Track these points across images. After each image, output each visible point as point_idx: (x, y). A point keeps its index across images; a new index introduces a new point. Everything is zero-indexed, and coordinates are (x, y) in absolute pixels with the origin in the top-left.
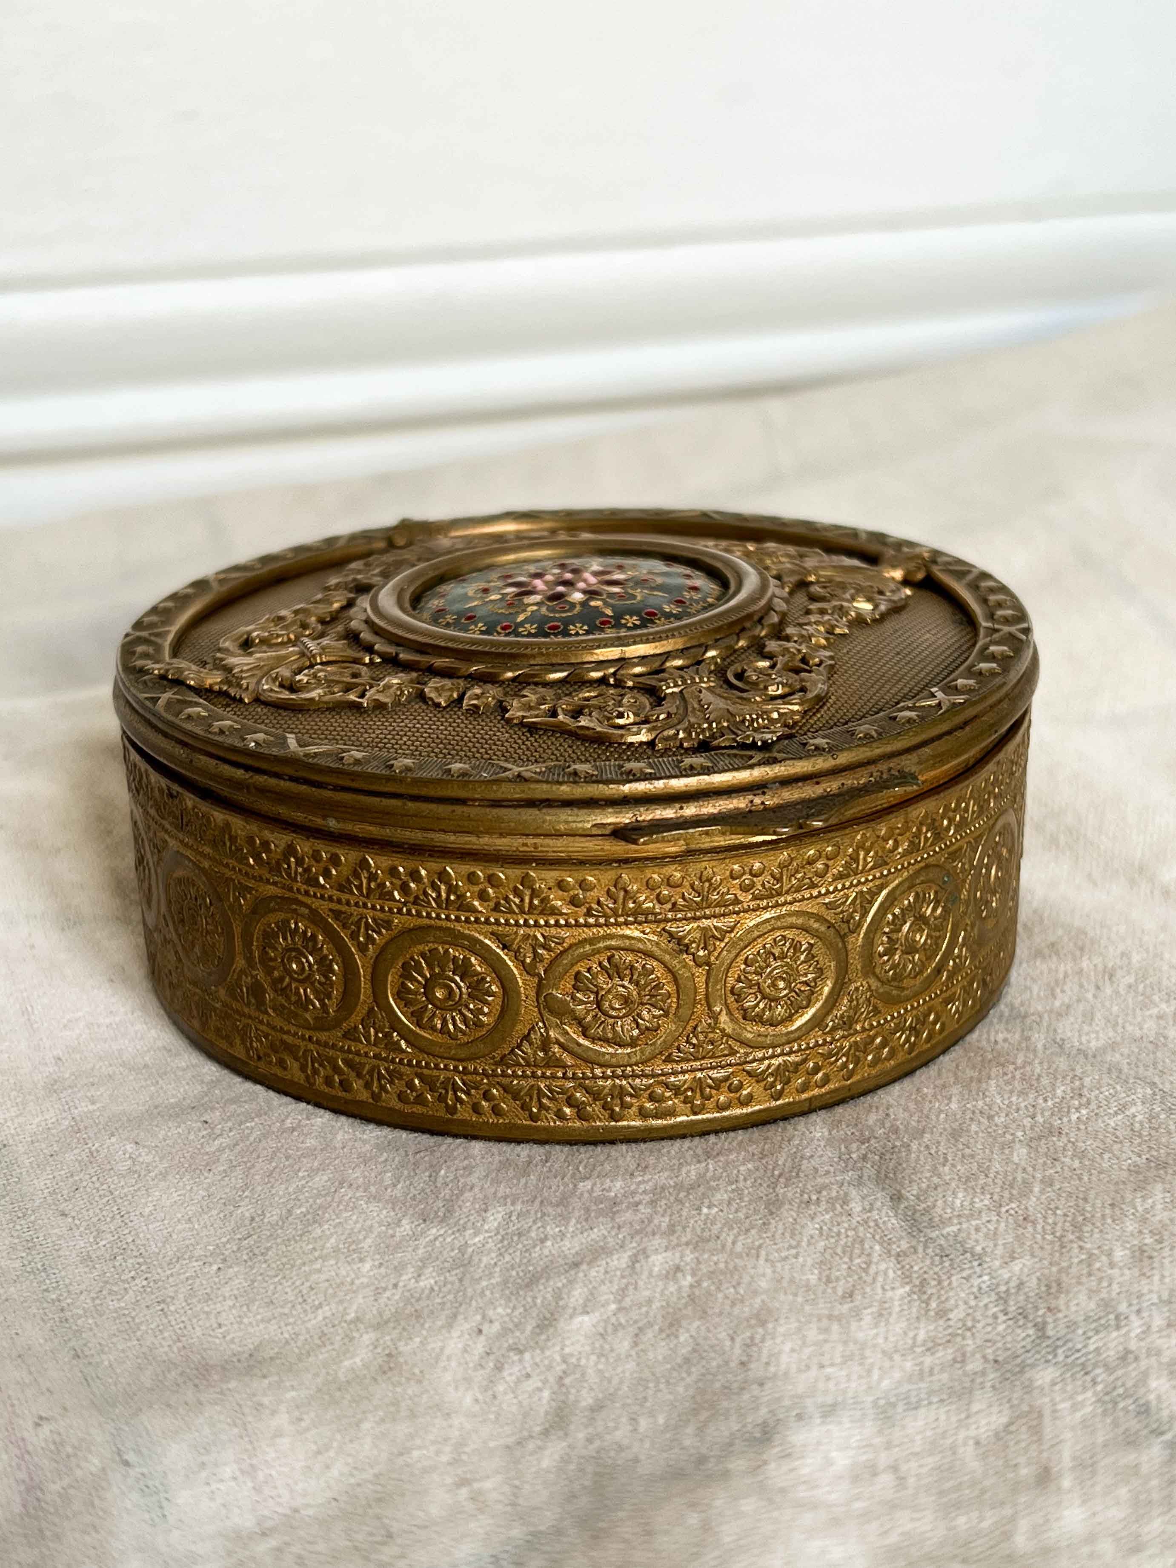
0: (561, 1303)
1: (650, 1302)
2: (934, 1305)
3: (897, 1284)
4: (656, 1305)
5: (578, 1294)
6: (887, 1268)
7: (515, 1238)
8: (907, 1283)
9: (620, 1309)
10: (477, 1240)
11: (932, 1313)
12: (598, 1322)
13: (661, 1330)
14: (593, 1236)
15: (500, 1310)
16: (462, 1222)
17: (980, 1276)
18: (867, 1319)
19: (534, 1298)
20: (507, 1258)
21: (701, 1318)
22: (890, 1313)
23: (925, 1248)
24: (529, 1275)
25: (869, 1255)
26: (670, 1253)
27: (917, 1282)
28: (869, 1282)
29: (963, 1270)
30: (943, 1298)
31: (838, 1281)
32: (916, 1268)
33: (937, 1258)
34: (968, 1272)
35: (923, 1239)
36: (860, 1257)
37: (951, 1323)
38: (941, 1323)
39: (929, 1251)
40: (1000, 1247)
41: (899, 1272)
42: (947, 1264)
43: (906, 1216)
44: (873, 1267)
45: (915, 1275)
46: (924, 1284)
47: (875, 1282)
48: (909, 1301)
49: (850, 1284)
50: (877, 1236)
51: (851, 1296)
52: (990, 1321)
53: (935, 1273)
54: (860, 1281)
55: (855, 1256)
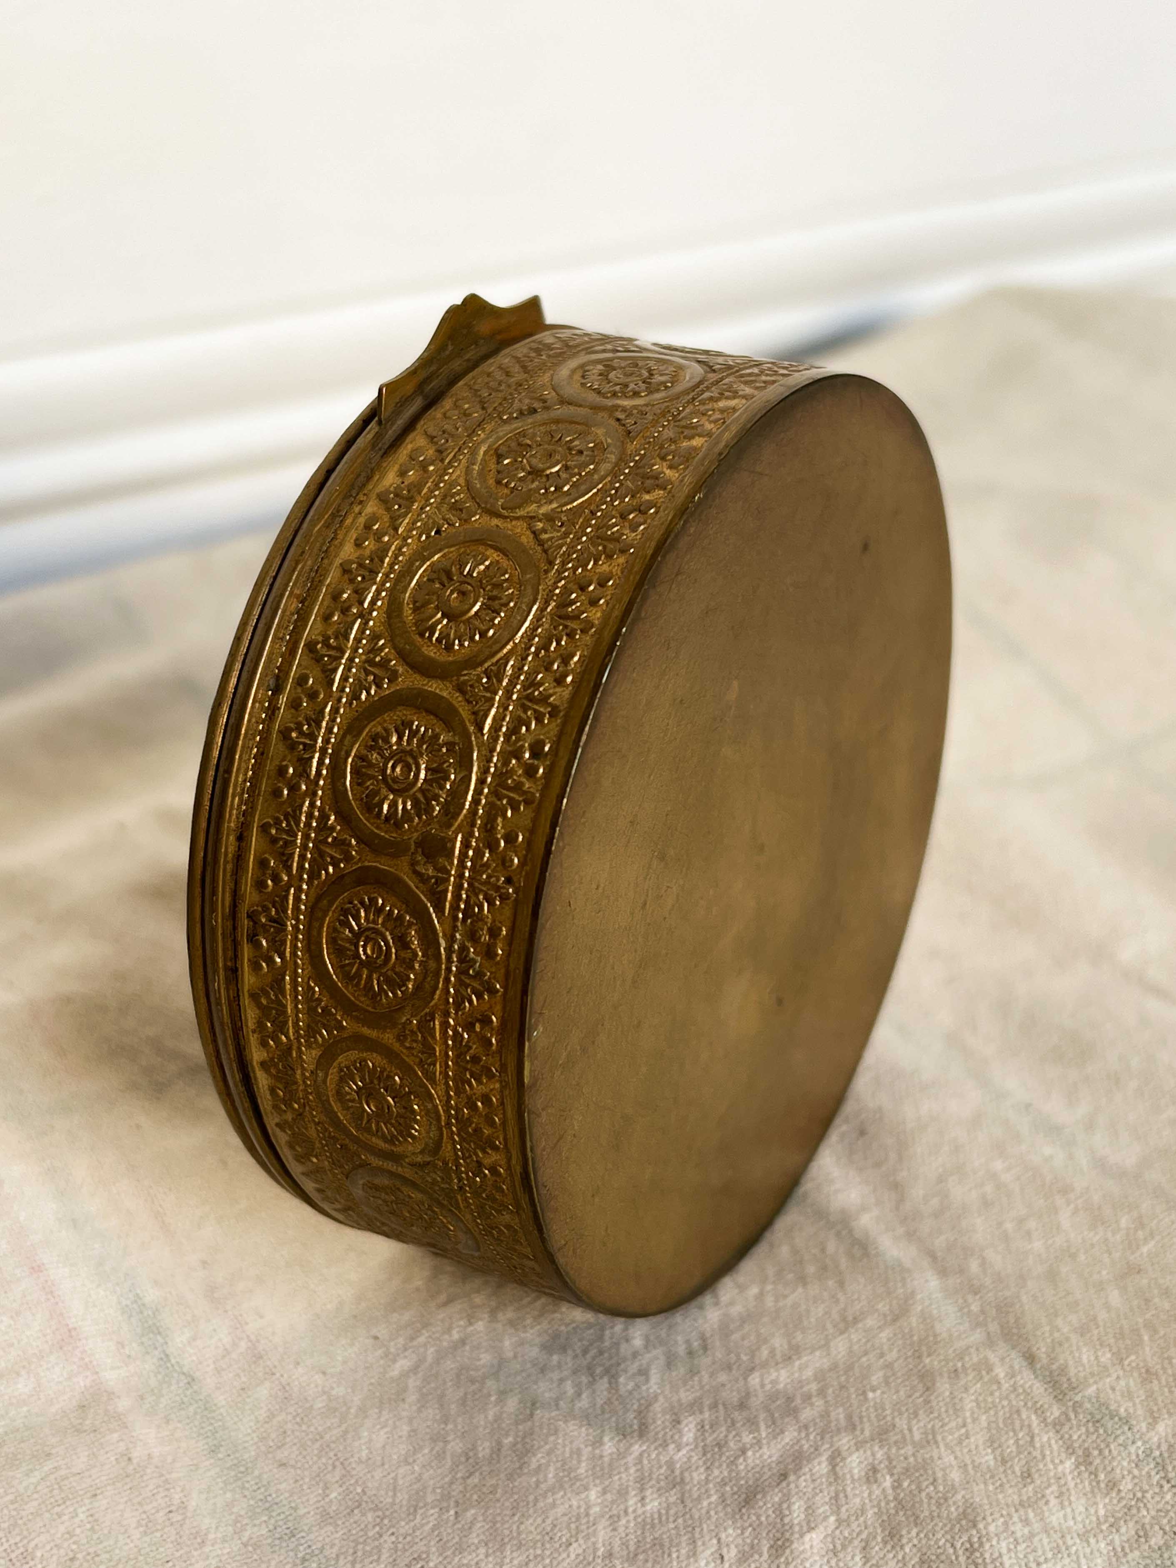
0: (786, 1520)
1: (863, 1511)
2: (1102, 1476)
3: (1063, 1455)
4: (870, 1513)
5: (797, 1510)
6: (1046, 1438)
7: (717, 1450)
8: (1072, 1454)
9: (839, 1522)
10: (680, 1454)
11: (1103, 1485)
12: (825, 1537)
13: (885, 1543)
14: (787, 1440)
15: (730, 1531)
16: (660, 1436)
17: (1133, 1443)
18: (1053, 1502)
19: (758, 1517)
20: (716, 1472)
21: (916, 1525)
22: (1068, 1490)
23: (1076, 1414)
24: (743, 1490)
25: (1029, 1426)
26: (861, 1451)
27: (1080, 1452)
28: (1039, 1457)
29: (1116, 1437)
30: (1109, 1469)
31: (1012, 1459)
32: (1075, 1437)
33: (1090, 1424)
34: (1122, 1438)
35: (1071, 1404)
36: (1021, 1429)
37: (1123, 1494)
38: (1114, 1495)
39: (1081, 1416)
40: (1139, 1406)
41: (1061, 1442)
42: (1101, 1431)
43: (1044, 1377)
44: (1037, 1439)
45: (1076, 1445)
46: (1087, 1454)
47: (1044, 1457)
48: (1079, 1474)
49: (1024, 1462)
50: (1030, 1404)
51: (1029, 1475)
52: (1157, 1490)
53: (1094, 1442)
54: (1031, 1457)
55: (1017, 1428)
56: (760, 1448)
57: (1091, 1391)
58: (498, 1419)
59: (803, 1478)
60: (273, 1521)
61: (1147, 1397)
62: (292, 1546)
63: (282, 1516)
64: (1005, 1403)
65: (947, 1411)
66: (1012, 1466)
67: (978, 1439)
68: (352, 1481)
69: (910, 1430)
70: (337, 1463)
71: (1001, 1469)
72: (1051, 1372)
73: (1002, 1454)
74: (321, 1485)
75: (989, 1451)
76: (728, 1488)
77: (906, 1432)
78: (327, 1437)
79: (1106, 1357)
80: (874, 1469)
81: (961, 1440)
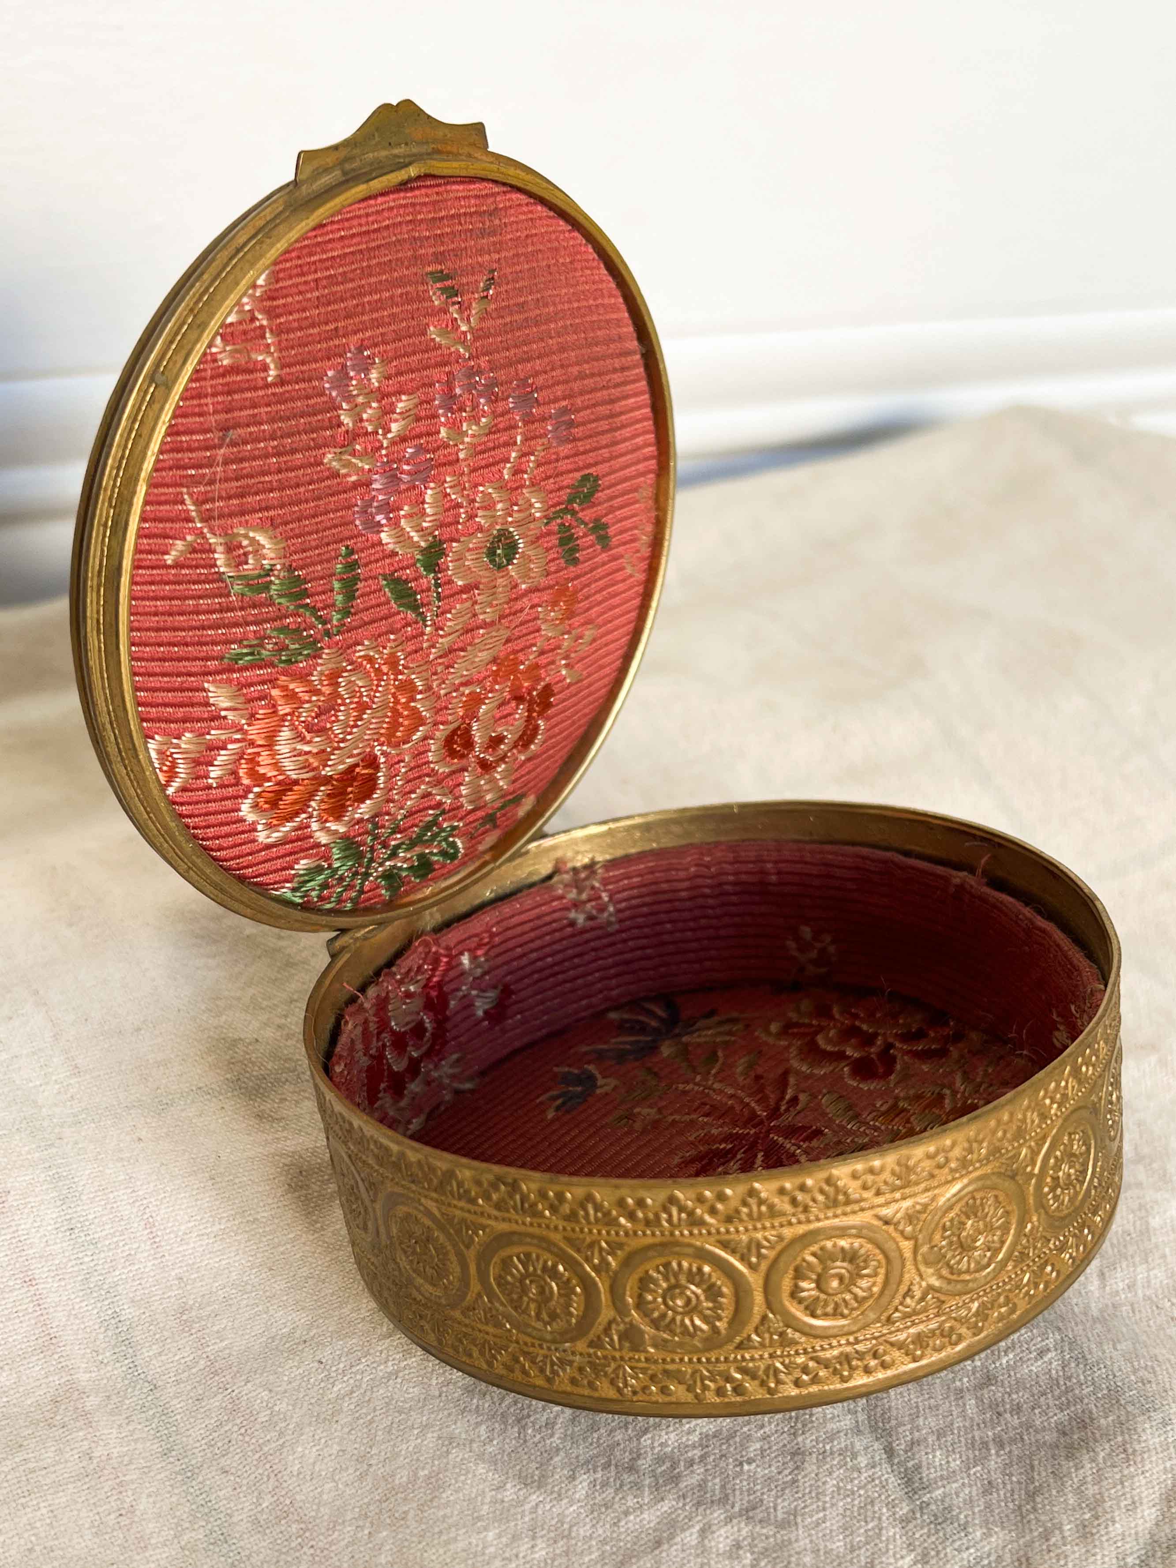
3: (904, 1552)
7: (603, 1510)
8: (912, 1551)
10: (571, 1509)
14: (665, 1509)
16: (556, 1489)
17: (967, 1549)
20: (600, 1531)
23: (922, 1514)
24: (622, 1552)
25: (880, 1519)
26: (729, 1527)
27: (919, 1550)
28: (884, 1550)
29: (954, 1541)
31: (860, 1548)
32: (917, 1535)
33: (932, 1526)
34: (958, 1543)
35: (918, 1503)
36: (872, 1520)
39: (926, 1517)
40: (977, 1515)
41: (904, 1538)
42: (941, 1534)
43: (900, 1473)
44: (884, 1532)
45: (917, 1543)
46: (926, 1553)
47: (888, 1550)
49: (869, 1554)
50: (883, 1497)
53: (933, 1543)
54: (876, 1549)
55: (869, 1519)
56: (642, 1513)
57: (937, 1493)
58: (418, 1449)
59: (675, 1547)
60: (209, 1526)
61: (986, 1507)
62: (224, 1551)
63: (219, 1522)
64: (862, 1492)
65: (810, 1492)
66: (858, 1555)
67: (833, 1523)
68: (283, 1493)
69: (775, 1510)
70: (272, 1475)
72: (907, 1469)
73: (851, 1542)
74: (256, 1494)
75: (841, 1537)
77: (771, 1510)
78: (266, 1449)
79: (956, 1463)
80: (738, 1546)
81: (818, 1524)
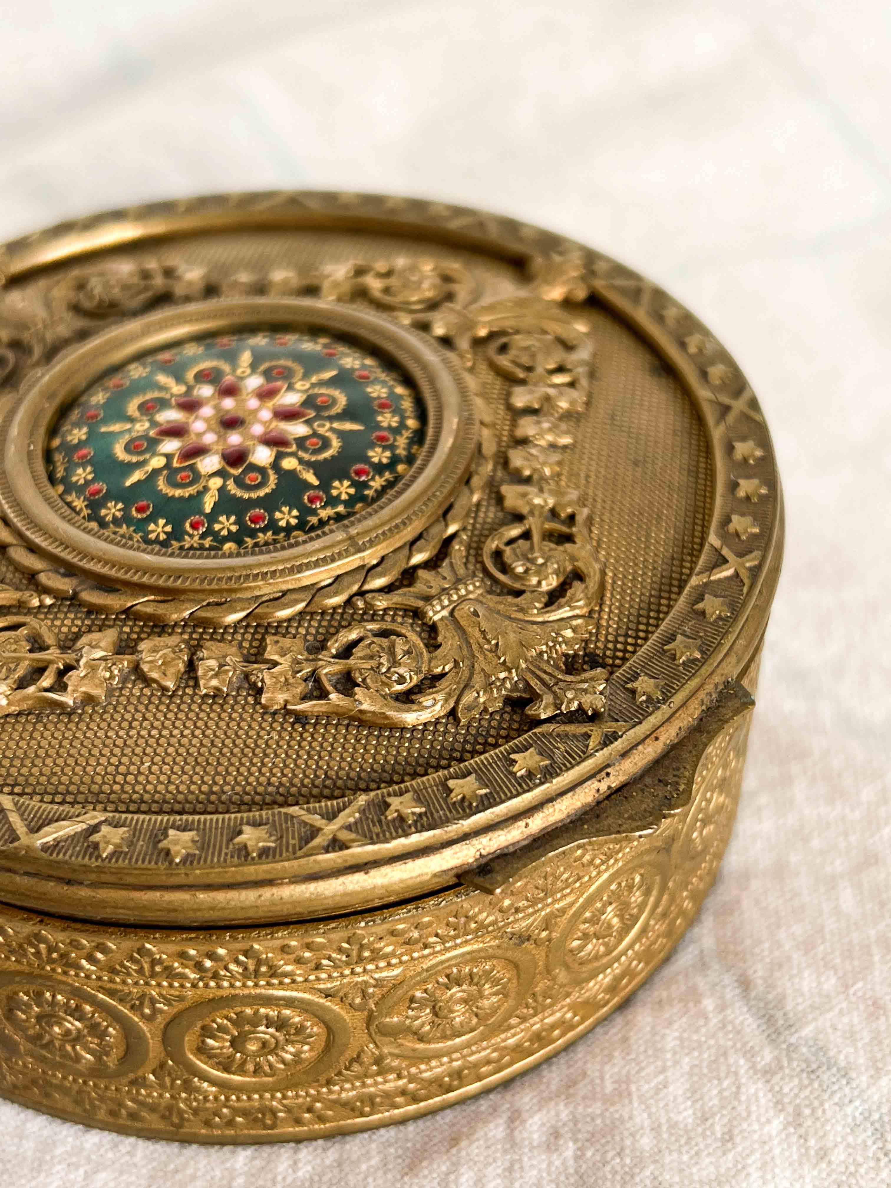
2: (812, 1142)
3: (771, 1113)
8: (781, 1111)
11: (812, 1152)
17: (851, 1101)
22: (773, 1159)
23: (790, 1060)
25: (736, 1073)
27: (790, 1109)
28: (744, 1114)
29: (833, 1093)
30: (821, 1133)
31: (713, 1115)
32: (786, 1090)
33: (804, 1075)
34: (838, 1095)
35: (784, 1046)
36: (727, 1077)
37: (834, 1167)
38: (824, 1165)
39: (795, 1064)
40: (862, 1052)
41: (770, 1095)
42: (816, 1085)
43: (759, 1009)
44: (743, 1089)
45: (786, 1100)
46: (798, 1114)
47: (749, 1114)
48: (788, 1136)
49: (726, 1120)
50: (739, 1045)
51: (731, 1138)
52: (872, 1164)
53: (806, 1097)
54: (735, 1114)
55: (723, 1075)
57: (808, 1031)
59: (477, 1143)
61: (871, 1041)
64: (712, 1042)
65: (646, 1051)
66: (712, 1125)
67: (677, 1088)
69: (602, 1078)
71: (700, 1130)
72: (767, 1004)
73: (702, 1109)
75: (689, 1103)
76: (392, 1150)
77: (598, 1081)
79: (830, 983)
80: (556, 1134)
81: (658, 1091)
